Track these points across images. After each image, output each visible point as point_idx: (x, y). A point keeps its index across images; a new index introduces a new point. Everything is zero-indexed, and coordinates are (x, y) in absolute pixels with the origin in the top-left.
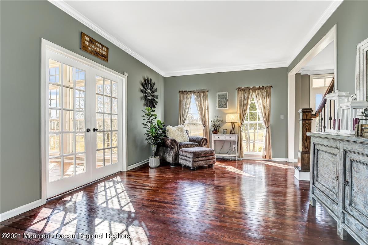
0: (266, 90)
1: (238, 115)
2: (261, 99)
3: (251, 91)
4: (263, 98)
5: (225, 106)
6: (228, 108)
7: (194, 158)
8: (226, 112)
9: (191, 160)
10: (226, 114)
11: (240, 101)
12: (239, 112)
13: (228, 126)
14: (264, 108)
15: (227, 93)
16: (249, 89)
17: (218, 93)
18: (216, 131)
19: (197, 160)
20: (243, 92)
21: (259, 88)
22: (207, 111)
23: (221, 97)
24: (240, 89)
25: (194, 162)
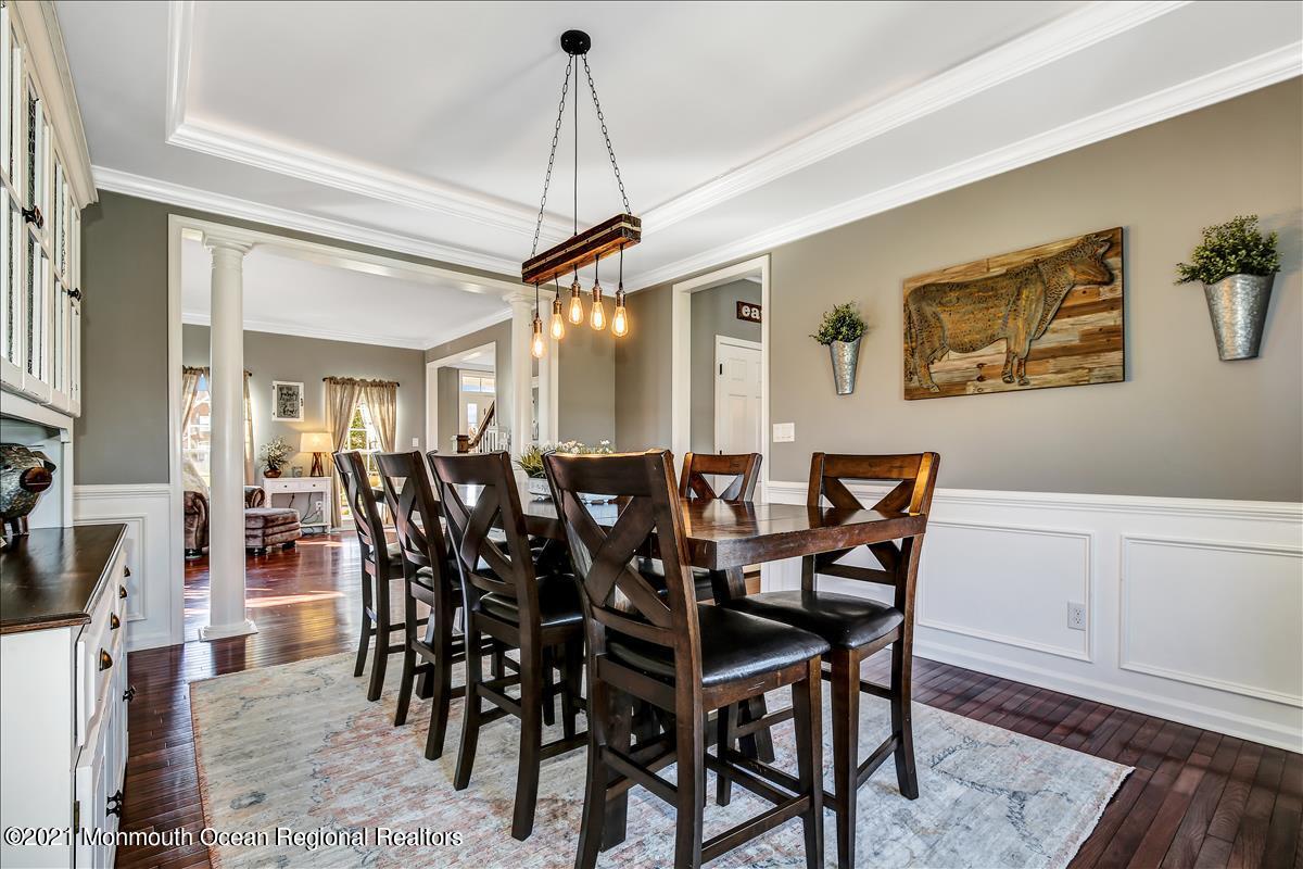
0: (388, 388)
1: (330, 436)
2: (377, 405)
3: (357, 388)
4: (381, 403)
5: (292, 413)
6: (301, 418)
7: (265, 527)
8: (298, 428)
9: (259, 532)
10: (300, 433)
11: (333, 405)
12: (330, 428)
13: (304, 458)
14: (383, 421)
15: (301, 386)
16: (351, 382)
17: (275, 383)
18: (274, 470)
19: (270, 531)
20: (338, 387)
21: (374, 384)
22: (247, 422)
23: (285, 392)
24: (332, 380)
25: (264, 535)
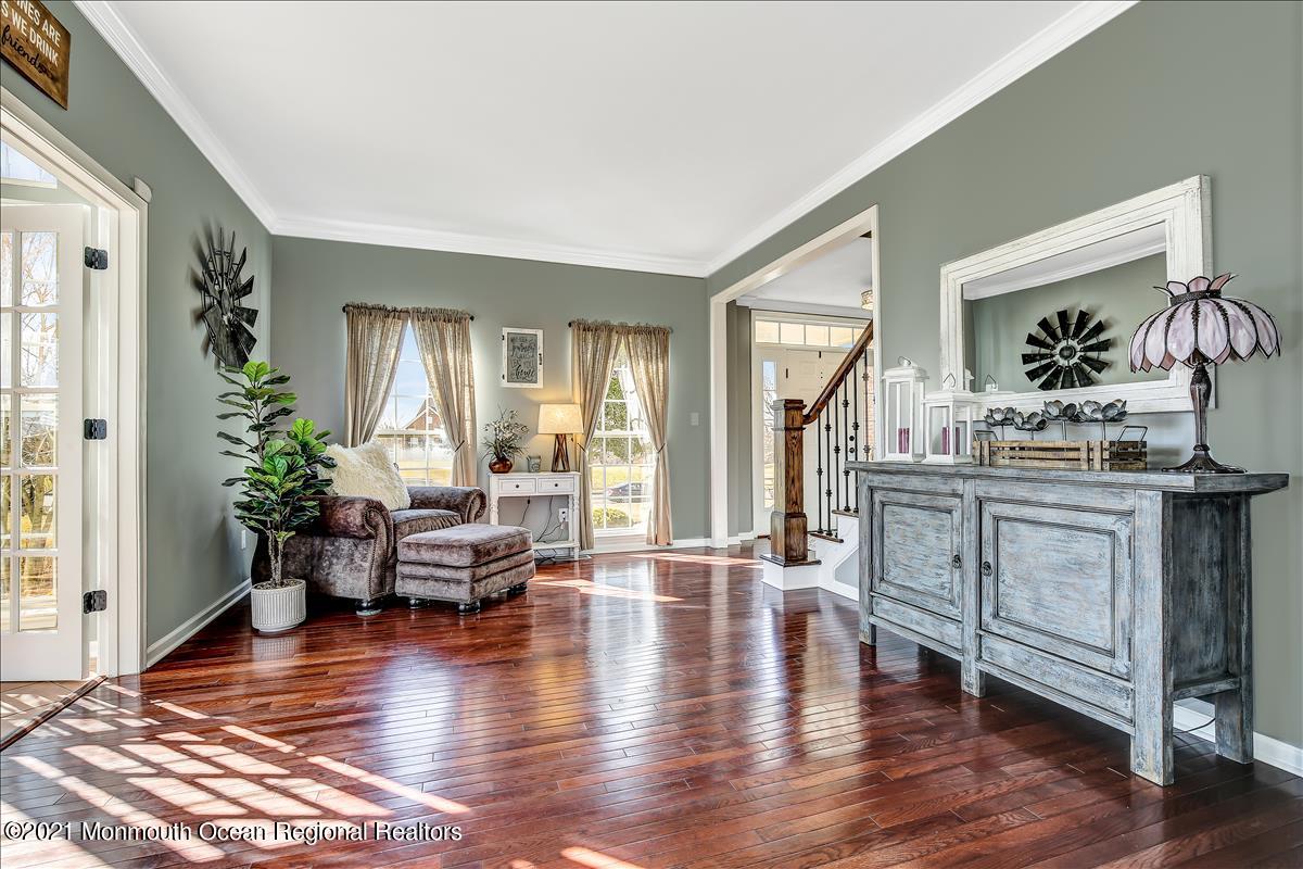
0: (655, 337)
1: (578, 410)
2: (641, 363)
3: (615, 337)
4: (648, 359)
5: (530, 376)
6: (540, 385)
7: (475, 565)
8: (535, 397)
9: (465, 575)
10: (538, 405)
11: (582, 362)
12: (578, 398)
13: (542, 445)
14: (651, 385)
15: (540, 333)
16: (610, 329)
17: (506, 331)
18: (502, 465)
19: (483, 571)
20: (590, 335)
21: (638, 331)
22: (467, 389)
23: (517, 344)
24: (584, 328)
25: (475, 580)
